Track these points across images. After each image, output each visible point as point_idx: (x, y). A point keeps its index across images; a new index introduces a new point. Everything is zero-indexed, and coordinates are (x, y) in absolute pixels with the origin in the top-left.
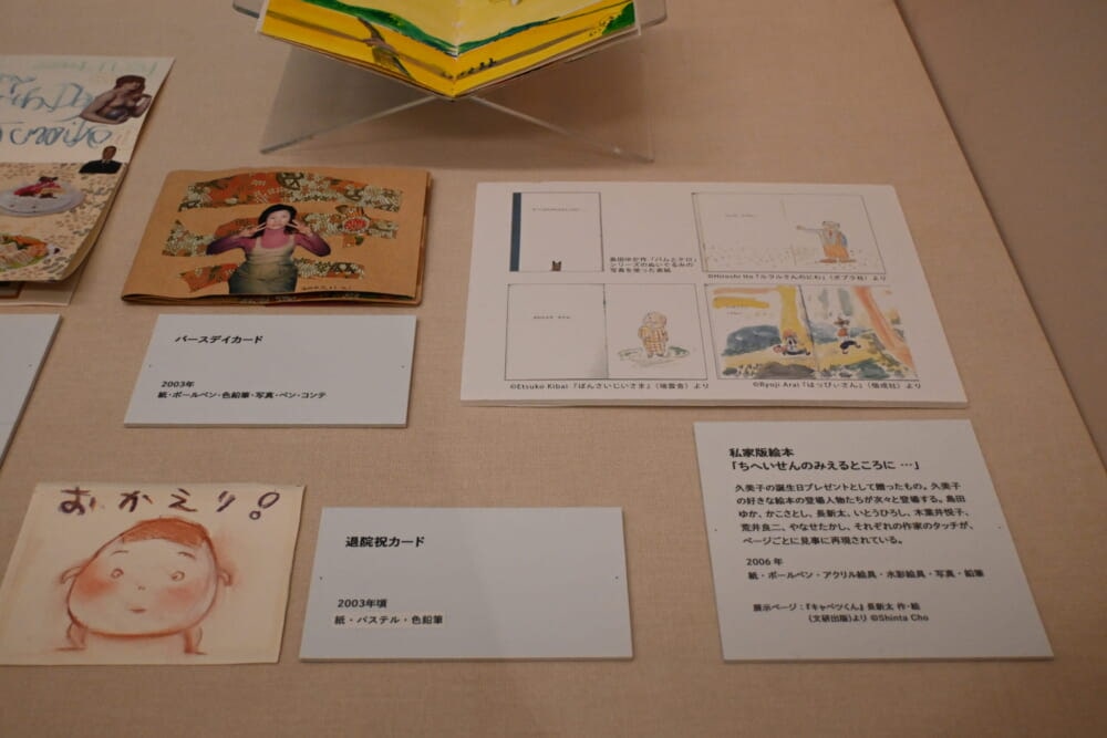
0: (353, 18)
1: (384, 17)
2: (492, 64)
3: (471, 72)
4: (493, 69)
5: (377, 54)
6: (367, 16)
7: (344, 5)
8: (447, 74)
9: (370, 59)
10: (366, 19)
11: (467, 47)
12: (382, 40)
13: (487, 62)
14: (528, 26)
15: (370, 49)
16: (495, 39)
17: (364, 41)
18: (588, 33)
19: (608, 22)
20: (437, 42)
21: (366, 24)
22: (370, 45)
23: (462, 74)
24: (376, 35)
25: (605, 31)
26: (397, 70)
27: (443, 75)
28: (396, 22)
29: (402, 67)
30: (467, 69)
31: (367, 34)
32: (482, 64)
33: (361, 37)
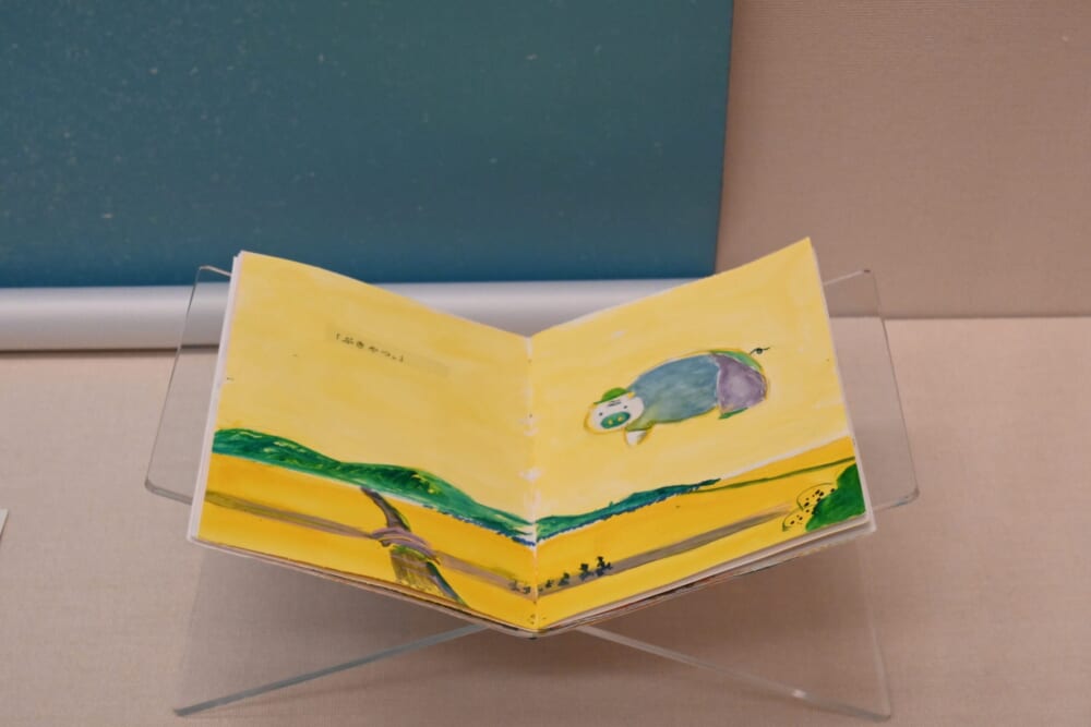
0: (353, 488)
1: (404, 478)
2: (604, 569)
3: (565, 582)
4: (605, 580)
5: (400, 562)
6: (377, 481)
7: (337, 463)
8: (520, 585)
9: (388, 574)
10: (374, 488)
11: (555, 525)
12: (406, 528)
13: (593, 565)
14: (663, 493)
15: (386, 550)
16: (604, 514)
17: (376, 536)
18: (778, 522)
19: (813, 502)
20: (499, 517)
21: (376, 498)
22: (385, 544)
23: (549, 585)
24: (395, 519)
25: (811, 521)
26: (435, 590)
27: (514, 587)
28: (427, 486)
29: (444, 584)
30: (558, 575)
31: (377, 520)
32: (584, 567)
33: (370, 529)
